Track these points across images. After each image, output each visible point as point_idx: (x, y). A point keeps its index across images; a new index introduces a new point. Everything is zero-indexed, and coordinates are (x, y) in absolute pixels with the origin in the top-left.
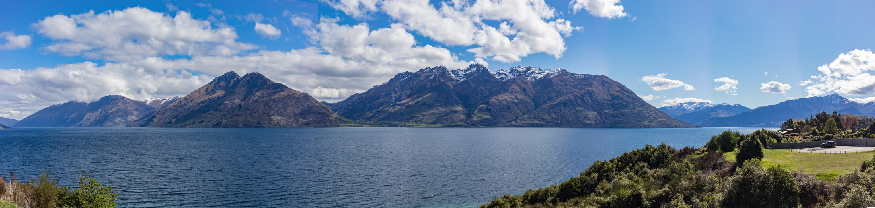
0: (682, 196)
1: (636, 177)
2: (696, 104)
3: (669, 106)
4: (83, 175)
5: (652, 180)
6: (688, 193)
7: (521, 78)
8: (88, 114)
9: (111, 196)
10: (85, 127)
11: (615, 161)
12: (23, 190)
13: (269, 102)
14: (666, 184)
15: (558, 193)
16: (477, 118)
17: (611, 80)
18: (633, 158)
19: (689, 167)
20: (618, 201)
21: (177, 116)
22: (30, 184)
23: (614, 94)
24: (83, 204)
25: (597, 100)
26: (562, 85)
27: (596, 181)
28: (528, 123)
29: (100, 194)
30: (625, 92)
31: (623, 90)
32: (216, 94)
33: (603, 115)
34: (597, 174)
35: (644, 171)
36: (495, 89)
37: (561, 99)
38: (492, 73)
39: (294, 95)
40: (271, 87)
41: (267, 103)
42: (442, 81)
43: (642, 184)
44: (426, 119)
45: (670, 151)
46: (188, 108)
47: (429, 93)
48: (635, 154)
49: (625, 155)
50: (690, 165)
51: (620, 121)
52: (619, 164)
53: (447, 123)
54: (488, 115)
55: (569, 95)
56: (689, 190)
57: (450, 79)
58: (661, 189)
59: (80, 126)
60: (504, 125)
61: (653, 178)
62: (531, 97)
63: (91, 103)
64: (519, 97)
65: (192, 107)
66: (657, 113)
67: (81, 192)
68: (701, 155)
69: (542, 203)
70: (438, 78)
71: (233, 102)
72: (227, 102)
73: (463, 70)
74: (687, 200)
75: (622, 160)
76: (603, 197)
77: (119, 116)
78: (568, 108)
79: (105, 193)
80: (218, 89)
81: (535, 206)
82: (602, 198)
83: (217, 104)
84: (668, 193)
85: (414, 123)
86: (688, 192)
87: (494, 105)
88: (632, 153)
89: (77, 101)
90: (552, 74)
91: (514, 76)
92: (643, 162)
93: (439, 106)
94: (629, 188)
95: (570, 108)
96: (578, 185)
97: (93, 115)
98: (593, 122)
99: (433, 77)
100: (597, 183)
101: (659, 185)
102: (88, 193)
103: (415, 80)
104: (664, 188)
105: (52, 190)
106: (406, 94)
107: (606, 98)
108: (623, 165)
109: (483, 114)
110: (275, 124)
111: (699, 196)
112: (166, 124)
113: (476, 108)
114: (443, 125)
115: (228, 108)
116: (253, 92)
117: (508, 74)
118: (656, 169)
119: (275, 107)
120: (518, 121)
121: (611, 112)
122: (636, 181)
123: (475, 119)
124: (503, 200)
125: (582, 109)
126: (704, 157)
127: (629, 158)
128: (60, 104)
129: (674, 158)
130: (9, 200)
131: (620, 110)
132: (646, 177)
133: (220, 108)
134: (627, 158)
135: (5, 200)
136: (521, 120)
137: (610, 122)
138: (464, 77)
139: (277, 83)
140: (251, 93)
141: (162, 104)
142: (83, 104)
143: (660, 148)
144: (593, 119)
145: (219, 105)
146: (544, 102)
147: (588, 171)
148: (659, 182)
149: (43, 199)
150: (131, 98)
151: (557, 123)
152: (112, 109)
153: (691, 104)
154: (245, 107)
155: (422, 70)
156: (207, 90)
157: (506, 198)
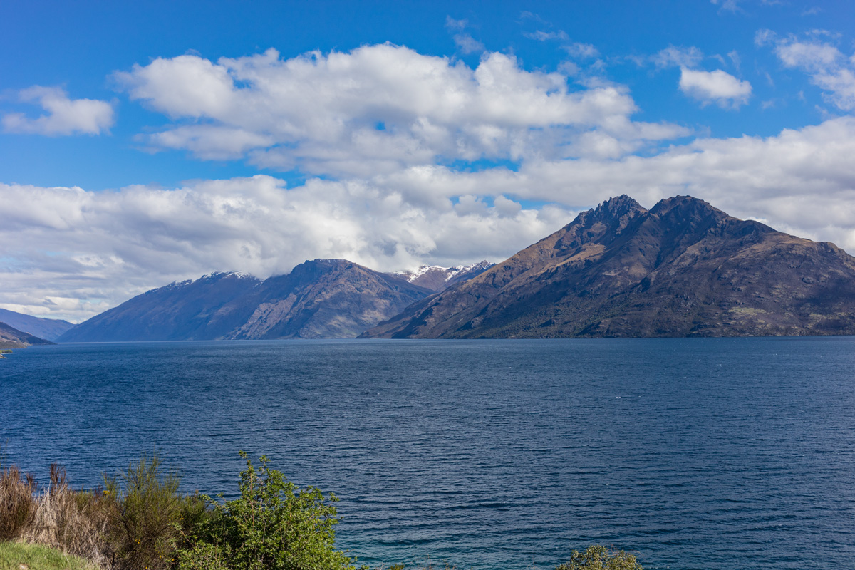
4: (248, 464)
8: (263, 307)
9: (322, 515)
10: (255, 339)
12: (84, 510)
13: (724, 271)
21: (485, 310)
22: (106, 492)
24: (248, 537)
29: (291, 511)
32: (583, 253)
39: (791, 249)
40: (728, 232)
41: (716, 274)
46: (511, 290)
59: (241, 336)
63: (271, 278)
65: (522, 286)
67: (243, 508)
71: (626, 273)
72: (612, 274)
77: (341, 312)
79: (305, 508)
80: (588, 242)
83: (587, 279)
89: (234, 274)
97: (275, 309)
102: (263, 510)
105: (166, 504)
110: (741, 327)
112: (458, 330)
115: (615, 289)
116: (678, 245)
119: (740, 282)
128: (190, 281)
130: (43, 542)
133: (593, 289)
135: (33, 541)
139: (744, 220)
140: (674, 249)
141: (446, 280)
142: (249, 282)
145: (591, 282)
149: (140, 531)
150: (370, 268)
152: (324, 293)
154: (659, 285)
156: (559, 244)
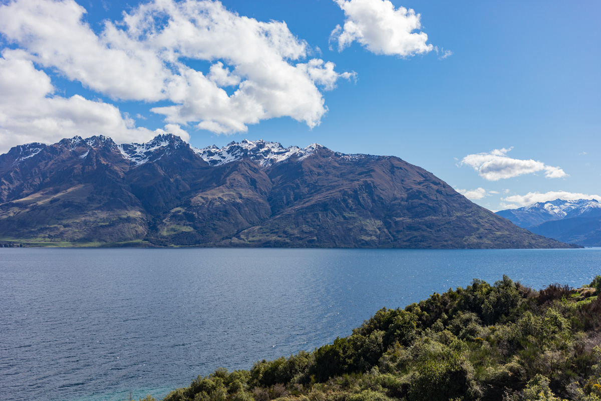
0: (546, 380)
1: (455, 340)
2: (571, 203)
3: (516, 207)
5: (485, 345)
6: (559, 375)
7: (248, 161)
11: (416, 308)
14: (514, 354)
15: (313, 366)
16: (168, 231)
17: (407, 164)
18: (449, 304)
19: (559, 325)
20: (423, 382)
23: (412, 189)
25: (382, 199)
26: (319, 174)
27: (382, 346)
28: (260, 241)
30: (432, 185)
31: (428, 180)
33: (393, 225)
34: (382, 333)
35: (471, 329)
36: (202, 179)
37: (317, 198)
38: (196, 151)
42: (103, 162)
43: (467, 352)
44: (70, 232)
45: (520, 293)
47: (78, 184)
48: (452, 296)
49: (434, 298)
50: (561, 319)
51: (423, 236)
52: (423, 315)
53: (112, 240)
54: (189, 227)
55: (332, 191)
56: (561, 369)
57: (119, 160)
58: (503, 363)
60: (217, 244)
61: (487, 342)
62: (265, 193)
64: (243, 195)
66: (493, 221)
68: (583, 302)
69: (285, 385)
70: (96, 157)
73: (143, 145)
74: (558, 388)
75: (429, 307)
76: (394, 374)
78: (330, 214)
81: (272, 389)
82: (391, 376)
84: (519, 372)
85: (47, 239)
86: (560, 372)
87: (199, 208)
88: (446, 294)
90: (302, 155)
91: (236, 157)
92: (469, 312)
93: (97, 209)
94: (443, 359)
95: (334, 214)
96: (349, 352)
98: (374, 238)
99: (86, 155)
100: (383, 348)
101: (499, 356)
103: (50, 159)
104: (510, 362)
106: (31, 186)
107: (399, 196)
108: (430, 316)
109: (178, 224)
111: (582, 382)
113: (166, 212)
114: (104, 243)
117: (225, 154)
118: (494, 325)
120: (242, 236)
121: (408, 220)
122: (456, 347)
123: (165, 233)
124: (213, 381)
125: (355, 215)
126: (590, 305)
127: (441, 304)
129: (528, 306)
131: (423, 217)
132: (474, 341)
134: (439, 304)
136: (247, 235)
137: (405, 239)
138: (146, 158)
143: (500, 286)
144: (374, 233)
146: (289, 203)
147: (366, 326)
148: (500, 350)
151: (312, 241)
153: (561, 204)
155: (64, 142)
157: (219, 376)
